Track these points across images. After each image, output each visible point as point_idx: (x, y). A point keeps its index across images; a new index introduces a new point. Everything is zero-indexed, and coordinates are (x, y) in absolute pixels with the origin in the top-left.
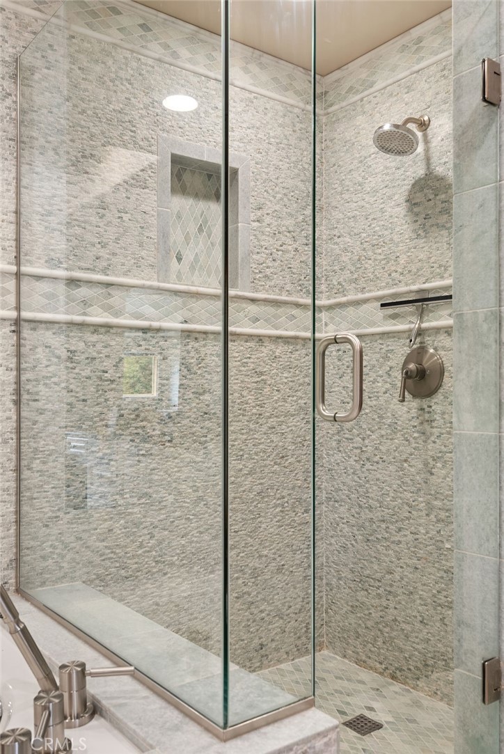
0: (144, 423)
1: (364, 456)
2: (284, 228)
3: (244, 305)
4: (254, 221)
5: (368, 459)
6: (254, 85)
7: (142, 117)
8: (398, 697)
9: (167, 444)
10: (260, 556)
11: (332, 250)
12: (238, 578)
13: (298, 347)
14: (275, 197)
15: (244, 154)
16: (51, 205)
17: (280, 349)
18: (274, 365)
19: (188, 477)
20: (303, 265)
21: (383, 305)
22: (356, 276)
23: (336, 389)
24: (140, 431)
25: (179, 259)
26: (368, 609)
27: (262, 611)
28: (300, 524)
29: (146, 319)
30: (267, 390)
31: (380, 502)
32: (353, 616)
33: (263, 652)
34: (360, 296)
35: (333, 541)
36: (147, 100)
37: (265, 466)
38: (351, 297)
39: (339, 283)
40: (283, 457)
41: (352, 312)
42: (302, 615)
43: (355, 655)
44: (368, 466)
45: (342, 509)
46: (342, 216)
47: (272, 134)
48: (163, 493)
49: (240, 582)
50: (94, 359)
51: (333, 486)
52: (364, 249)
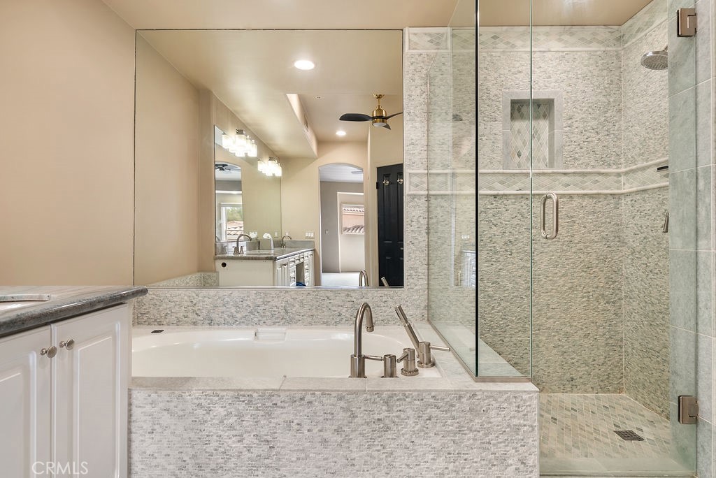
0: (495, 245)
1: (648, 269)
2: (589, 128)
3: (559, 177)
4: (566, 127)
5: (651, 271)
6: (566, 47)
7: (493, 84)
8: (666, 429)
9: (509, 256)
10: (571, 326)
11: (627, 136)
12: (554, 336)
13: (600, 200)
14: (581, 110)
15: (558, 90)
16: (444, 139)
17: (586, 202)
18: (582, 211)
19: (522, 275)
20: (605, 148)
21: (658, 169)
22: (642, 151)
23: (631, 226)
24: (492, 249)
25: (519, 155)
26: (651, 370)
27: (572, 358)
28: (602, 310)
29: (497, 190)
30: (576, 227)
31: (659, 300)
32: (642, 374)
33: (573, 383)
34: (645, 164)
35: (629, 324)
36: (496, 75)
37: (575, 272)
38: (639, 165)
39: (632, 157)
40: (588, 268)
41: (640, 175)
42: (604, 367)
43: (643, 400)
44: (651, 276)
45: (634, 303)
46: (634, 113)
47: (579, 73)
48: (506, 282)
49: (556, 338)
50: (465, 212)
51: (629, 288)
52: (648, 133)
